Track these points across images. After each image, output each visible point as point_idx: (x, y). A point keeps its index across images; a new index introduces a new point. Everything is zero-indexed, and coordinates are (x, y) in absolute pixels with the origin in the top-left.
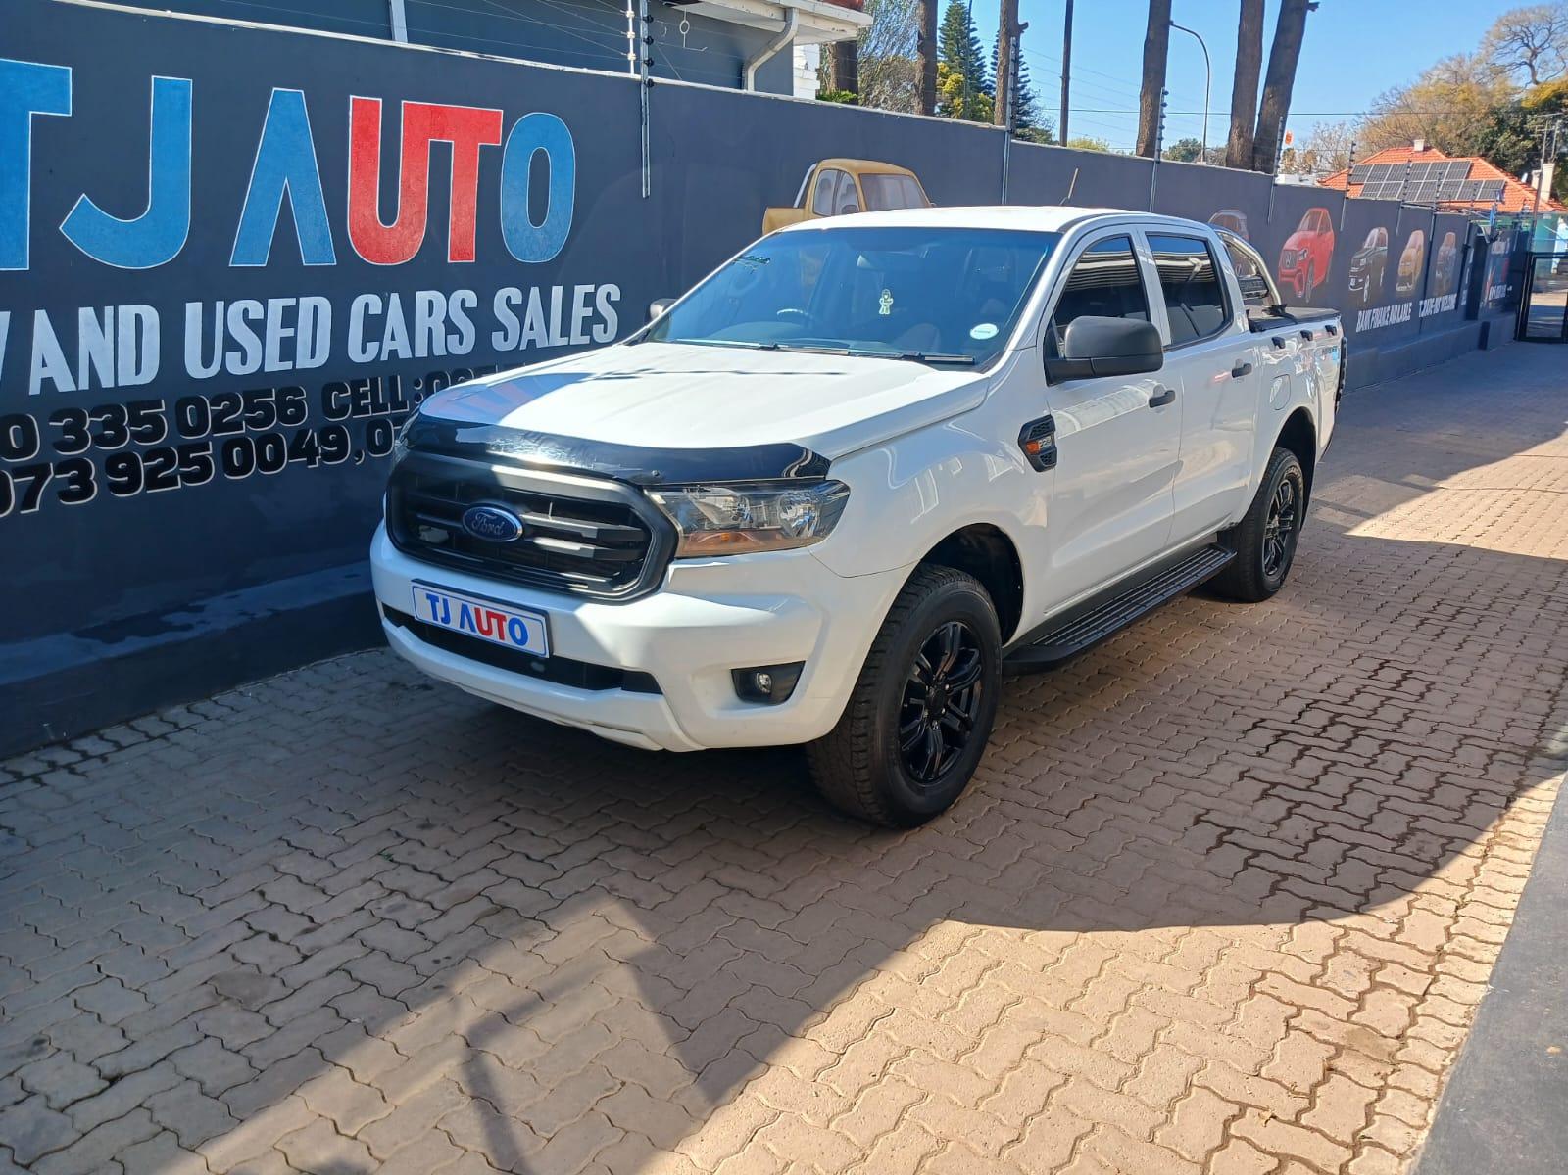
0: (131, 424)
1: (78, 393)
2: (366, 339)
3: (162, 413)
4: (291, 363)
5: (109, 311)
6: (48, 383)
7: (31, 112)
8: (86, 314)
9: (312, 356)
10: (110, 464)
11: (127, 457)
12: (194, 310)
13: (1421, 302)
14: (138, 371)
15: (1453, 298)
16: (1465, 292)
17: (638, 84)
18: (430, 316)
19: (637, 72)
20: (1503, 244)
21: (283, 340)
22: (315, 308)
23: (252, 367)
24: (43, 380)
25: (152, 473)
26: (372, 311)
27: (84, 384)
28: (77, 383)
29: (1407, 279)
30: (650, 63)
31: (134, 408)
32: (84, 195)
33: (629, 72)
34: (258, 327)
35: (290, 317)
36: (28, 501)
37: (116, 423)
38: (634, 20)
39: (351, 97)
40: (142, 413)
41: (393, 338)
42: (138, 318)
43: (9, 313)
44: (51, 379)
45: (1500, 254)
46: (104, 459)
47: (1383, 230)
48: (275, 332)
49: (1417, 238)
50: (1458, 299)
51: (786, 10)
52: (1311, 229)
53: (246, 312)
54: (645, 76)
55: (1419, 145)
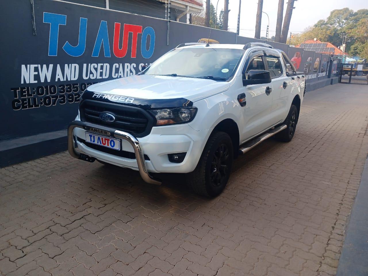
0: (73, 88)
1: (64, 81)
2: (115, 73)
3: (78, 86)
4: (102, 77)
5: (70, 65)
7: (59, 24)
8: (66, 65)
9: (106, 76)
10: (69, 96)
11: (71, 95)
12: (85, 65)
13: (318, 74)
14: (75, 77)
15: (325, 73)
16: (328, 72)
17: (167, 22)
18: (127, 68)
19: (167, 19)
20: (336, 61)
21: (101, 72)
22: (107, 66)
23: (94, 78)
24: (58, 78)
25: (76, 98)
26: (117, 67)
27: (65, 80)
29: (315, 69)
30: (170, 17)
31: (74, 85)
32: (67, 41)
33: (165, 19)
34: (96, 69)
35: (102, 68)
36: (54, 103)
37: (70, 88)
38: (167, 8)
39: (115, 23)
41: (120, 73)
42: (75, 66)
43: (53, 65)
45: (335, 64)
46: (68, 95)
47: (311, 58)
48: (99, 70)
49: (318, 59)
50: (326, 74)
51: (187, 6)
52: (296, 57)
53: (94, 66)
54: (168, 20)
55: (315, 39)
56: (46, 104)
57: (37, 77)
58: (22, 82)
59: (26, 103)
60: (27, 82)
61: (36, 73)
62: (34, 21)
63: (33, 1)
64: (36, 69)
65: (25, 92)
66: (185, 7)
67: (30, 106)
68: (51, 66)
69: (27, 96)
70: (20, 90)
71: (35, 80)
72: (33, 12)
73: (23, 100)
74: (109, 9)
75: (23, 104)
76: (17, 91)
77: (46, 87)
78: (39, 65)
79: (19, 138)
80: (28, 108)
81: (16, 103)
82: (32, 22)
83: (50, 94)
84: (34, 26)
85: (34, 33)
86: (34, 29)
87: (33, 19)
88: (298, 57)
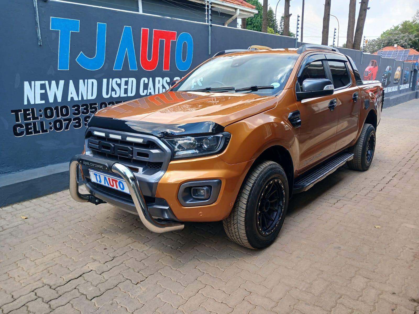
0: (90, 109)
1: (79, 101)
2: (144, 89)
3: (97, 106)
4: (127, 95)
5: (86, 80)
7: (70, 31)
8: (81, 81)
9: (132, 93)
11: (89, 117)
12: (105, 81)
13: (400, 86)
14: (92, 96)
15: (408, 85)
16: (411, 83)
17: (208, 26)
18: (159, 84)
19: (208, 22)
21: (125, 89)
22: (132, 81)
23: (117, 96)
24: (71, 97)
26: (145, 83)
27: (80, 99)
28: (78, 99)
29: (396, 80)
30: (211, 20)
31: (91, 105)
32: (81, 52)
34: (119, 85)
35: (126, 83)
36: (67, 128)
37: (86, 109)
38: (207, 9)
39: (142, 28)
40: (93, 106)
41: (150, 89)
42: (93, 83)
43: (64, 81)
44: (73, 97)
46: (84, 118)
47: (391, 67)
48: (123, 87)
49: (399, 68)
50: (410, 85)
51: (236, 9)
52: (372, 65)
53: (116, 81)
54: (210, 24)
55: (396, 45)
56: (56, 128)
57: (44, 96)
58: (26, 103)
59: (31, 128)
60: (32, 102)
61: (43, 91)
62: (38, 28)
63: (36, 4)
64: (43, 87)
65: (29, 114)
66: (234, 11)
67: (36, 132)
68: (62, 82)
69: (33, 120)
70: (23, 112)
71: (41, 99)
72: (37, 18)
73: (27, 125)
74: (143, 13)
75: (27, 129)
76: (19, 113)
77: (56, 108)
78: (46, 81)
79: (23, 171)
80: (33, 134)
81: (18, 128)
82: (37, 29)
83: (61, 117)
84: (39, 34)
85: (39, 43)
86: (39, 37)
87: (38, 26)
88: (374, 66)
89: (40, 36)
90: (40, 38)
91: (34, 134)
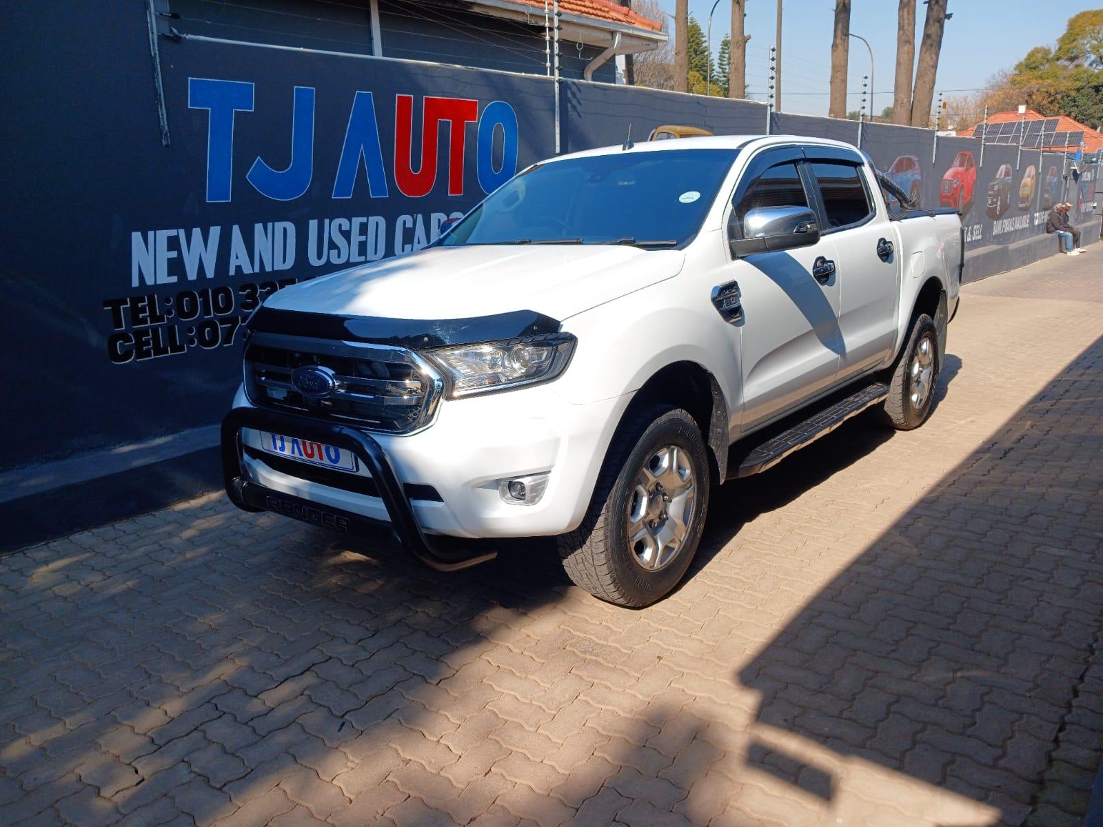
1: (254, 274)
2: (405, 243)
4: (364, 257)
5: (270, 225)
6: (239, 268)
7: (234, 110)
8: (259, 227)
9: (376, 253)
12: (313, 224)
13: (1035, 215)
14: (284, 262)
17: (552, 82)
18: (439, 228)
19: (552, 74)
20: (1089, 174)
21: (360, 243)
22: (377, 223)
23: (343, 260)
24: (236, 267)
26: (407, 226)
27: (257, 270)
28: (253, 269)
29: (1023, 200)
30: (560, 69)
31: (282, 283)
32: (259, 157)
33: (547, 74)
34: (347, 235)
35: (364, 229)
36: (227, 339)
38: (550, 41)
39: (397, 95)
42: (285, 229)
43: (219, 227)
44: (240, 266)
45: (1087, 181)
47: (1009, 166)
48: (356, 238)
49: (1031, 170)
51: (613, 33)
52: (961, 165)
53: (340, 225)
54: (557, 77)
55: (1022, 109)
56: (203, 342)
57: (176, 266)
58: (135, 283)
59: (147, 343)
60: (150, 281)
61: (174, 254)
62: (161, 105)
63: (157, 48)
64: (173, 244)
65: (143, 310)
66: (608, 36)
67: (158, 350)
68: (215, 231)
69: (151, 322)
70: (129, 305)
71: (170, 274)
72: (158, 82)
73: (139, 334)
74: (384, 55)
75: (140, 344)
76: (122, 307)
77: (204, 294)
78: (179, 230)
80: (153, 357)
81: (118, 344)
82: (158, 107)
83: (214, 314)
84: (163, 118)
85: (163, 141)
86: (164, 127)
87: (160, 99)
88: (965, 167)
89: (166, 123)
90: (166, 127)
91: (154, 355)
